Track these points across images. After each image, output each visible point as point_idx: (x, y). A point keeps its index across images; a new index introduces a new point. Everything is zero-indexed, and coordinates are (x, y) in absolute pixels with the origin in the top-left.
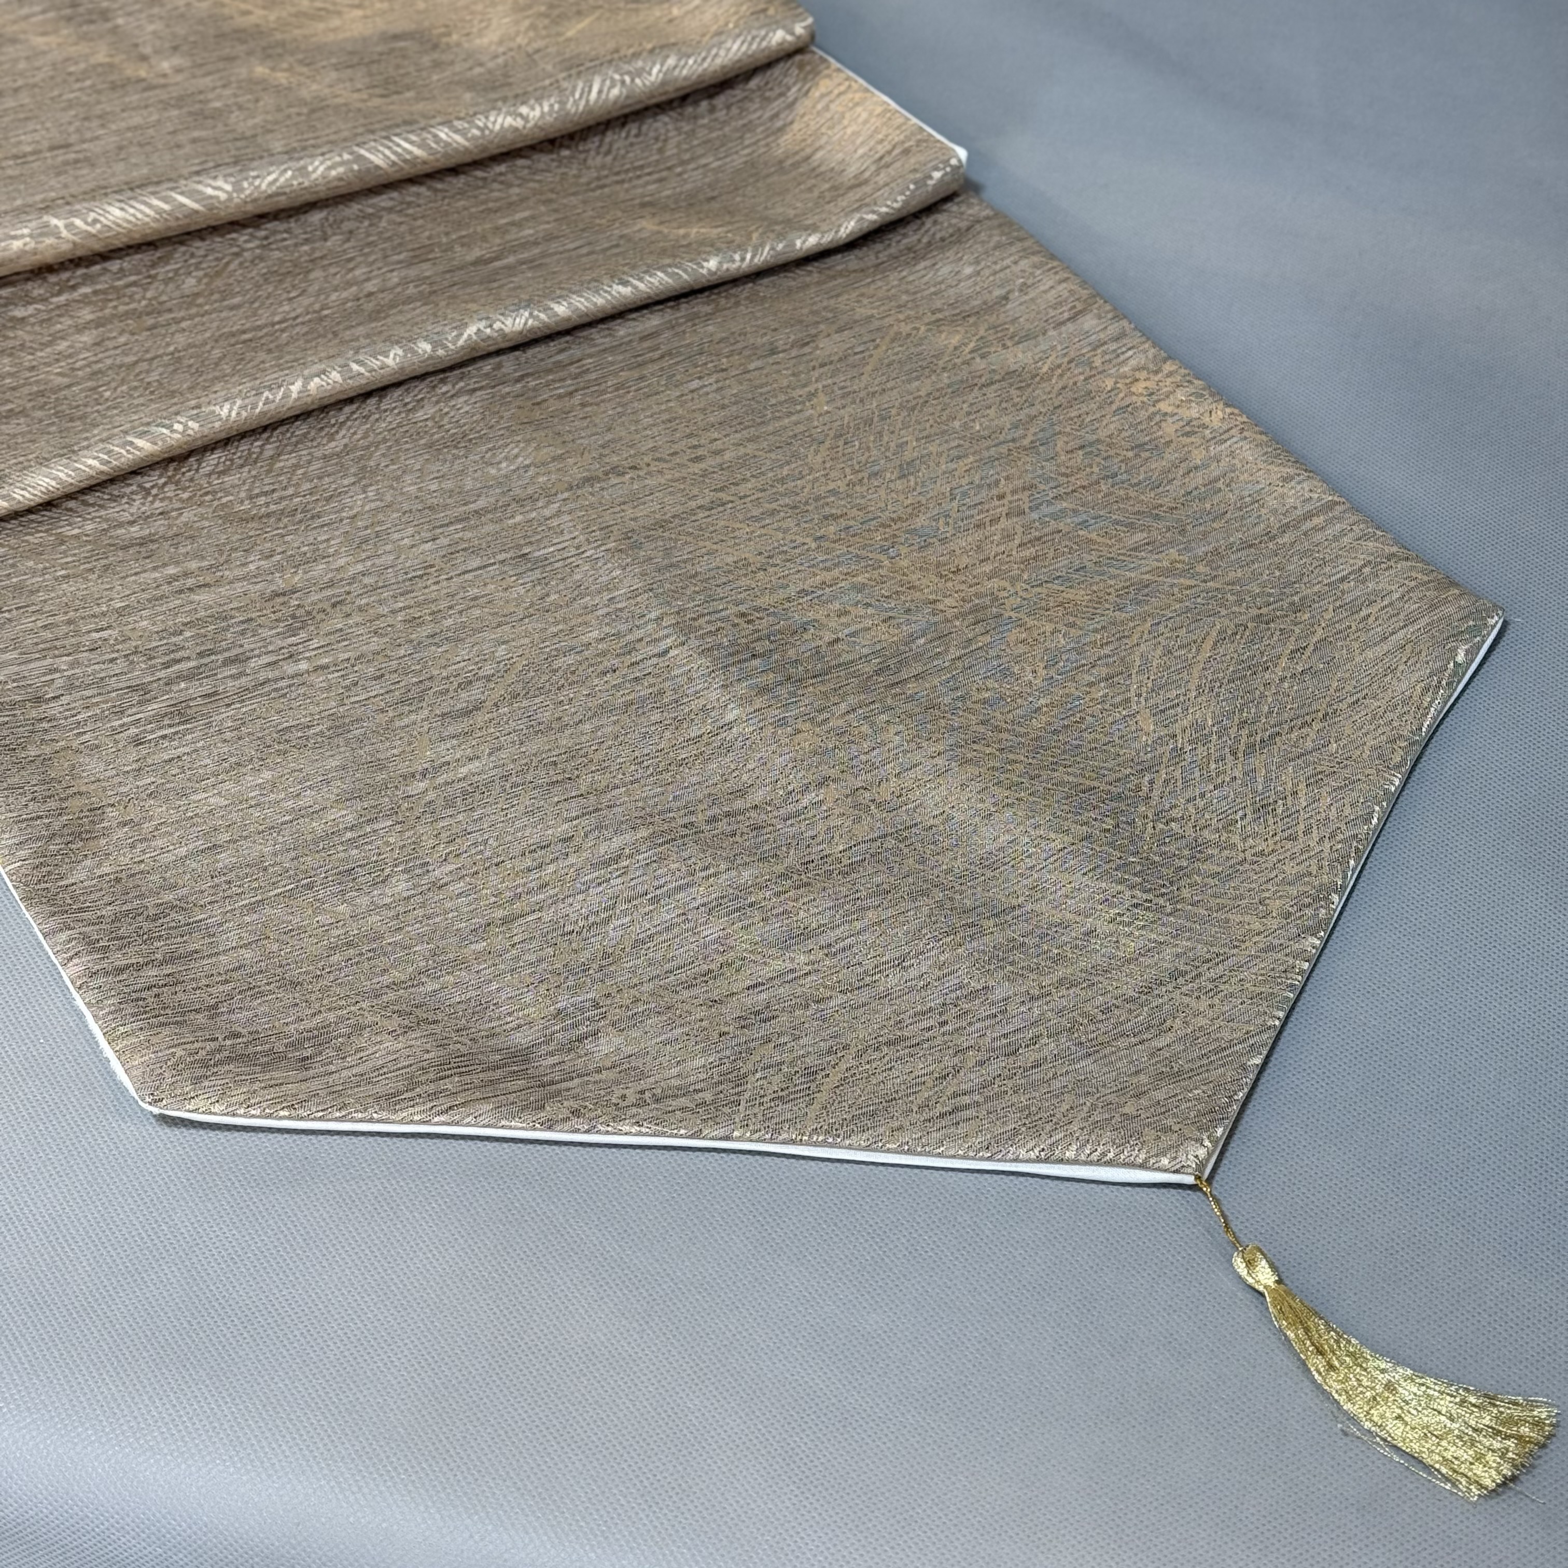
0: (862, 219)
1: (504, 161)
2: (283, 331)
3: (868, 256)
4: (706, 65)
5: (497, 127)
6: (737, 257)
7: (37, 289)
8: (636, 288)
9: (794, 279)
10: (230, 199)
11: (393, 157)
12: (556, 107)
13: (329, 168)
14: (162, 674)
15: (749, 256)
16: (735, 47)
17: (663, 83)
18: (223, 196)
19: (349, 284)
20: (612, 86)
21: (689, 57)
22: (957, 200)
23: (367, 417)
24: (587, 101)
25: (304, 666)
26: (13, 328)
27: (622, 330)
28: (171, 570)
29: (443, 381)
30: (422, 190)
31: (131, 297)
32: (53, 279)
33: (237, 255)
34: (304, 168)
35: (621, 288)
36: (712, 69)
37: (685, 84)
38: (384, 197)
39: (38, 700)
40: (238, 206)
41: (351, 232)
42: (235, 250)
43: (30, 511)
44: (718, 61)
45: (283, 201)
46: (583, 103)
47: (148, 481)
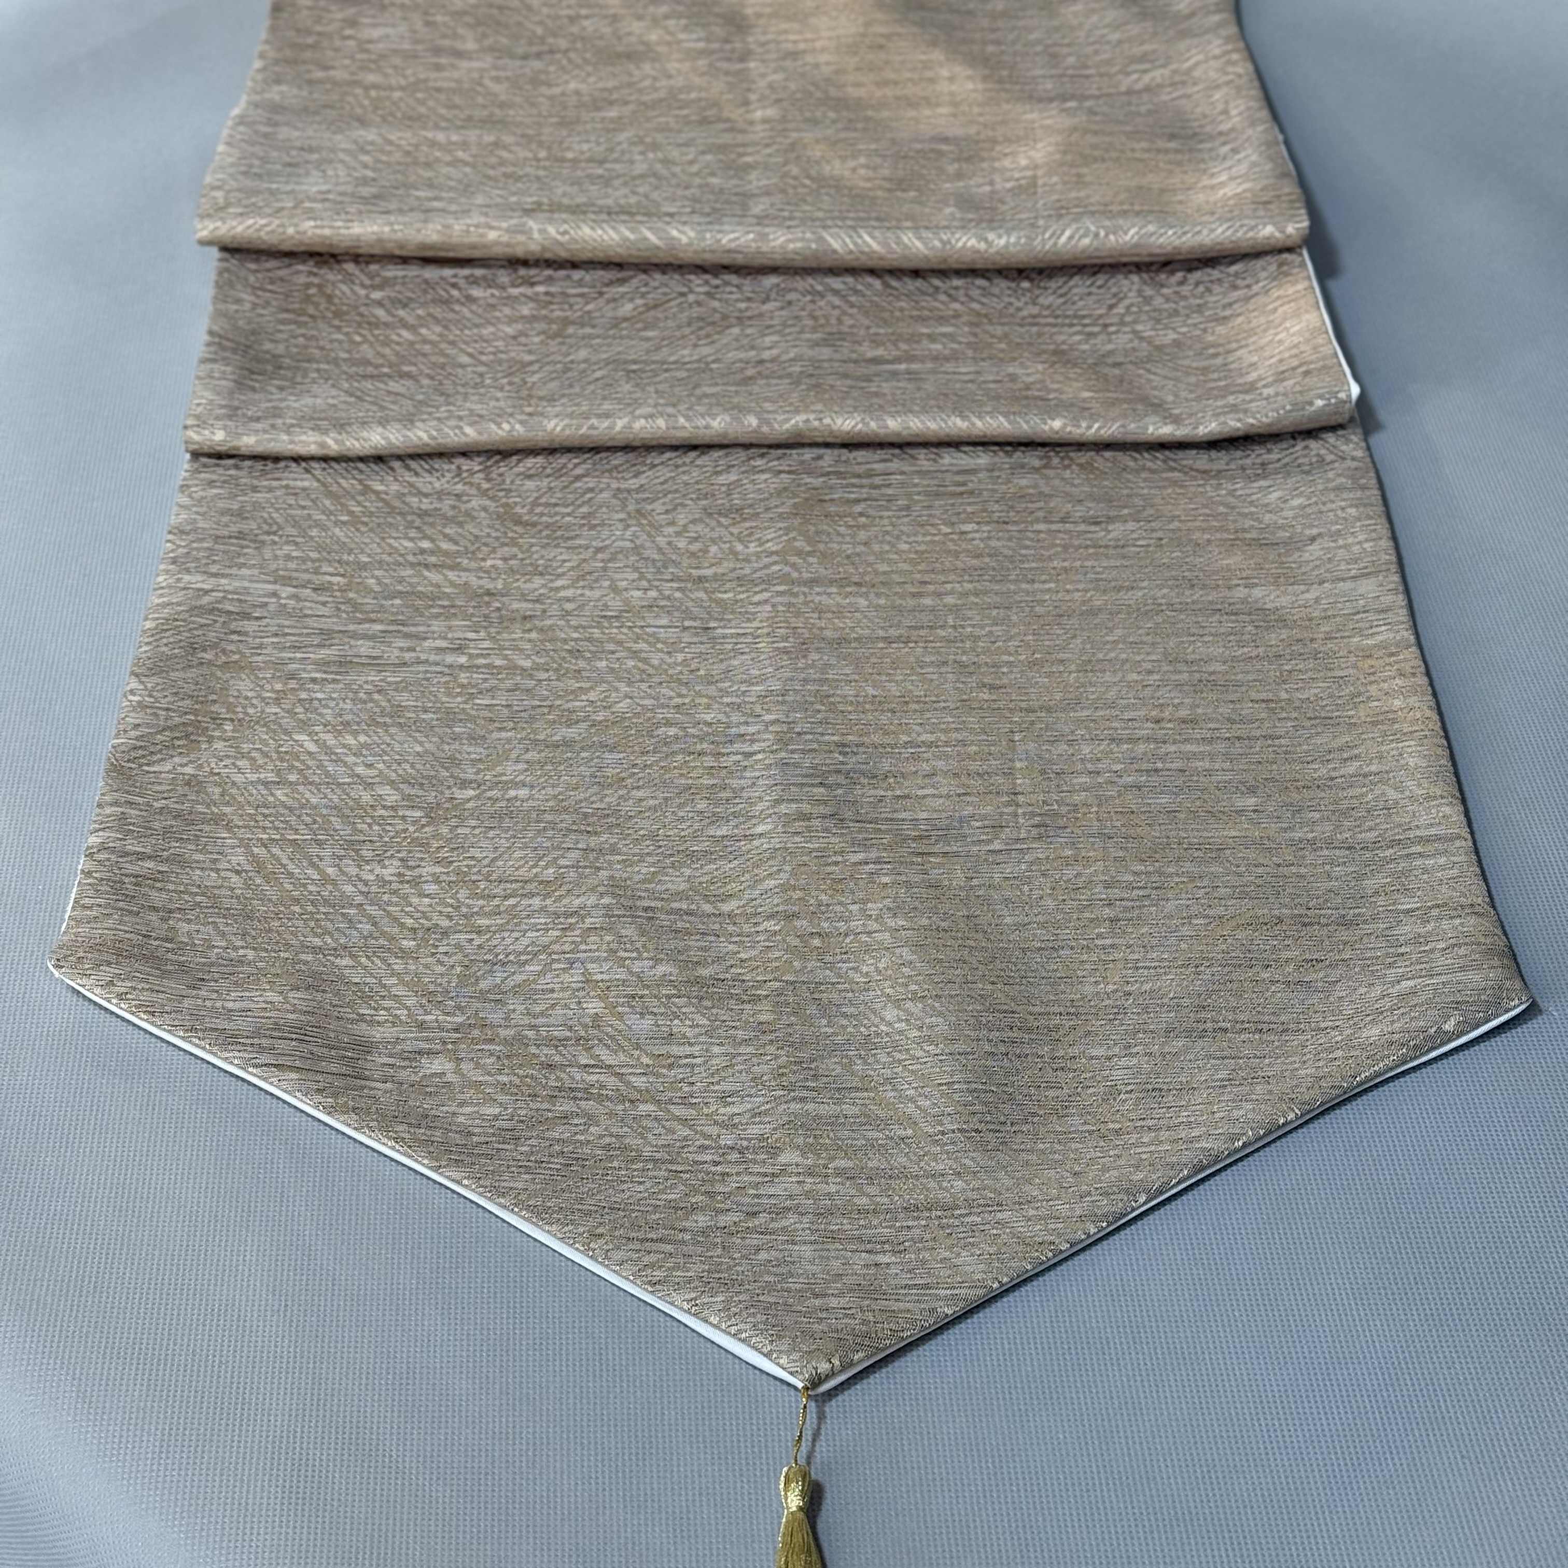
0: (1225, 423)
1: (965, 276)
2: (667, 370)
3: (1221, 460)
4: (1184, 239)
5: (960, 244)
6: (1084, 424)
7: (504, 277)
8: (973, 424)
9: (1135, 459)
10: (690, 245)
11: (851, 246)
12: (1023, 241)
13: (789, 241)
14: (352, 627)
15: (1096, 426)
16: (1220, 230)
17: (1136, 245)
18: (684, 240)
19: (753, 348)
20: (1085, 236)
21: (1171, 227)
22: (1340, 432)
23: (677, 467)
24: (1055, 244)
25: (463, 660)
26: (463, 304)
27: (949, 459)
28: (426, 544)
29: (762, 456)
30: (877, 283)
31: (571, 306)
32: (522, 272)
33: (683, 295)
34: (767, 235)
35: (959, 422)
36: (1190, 244)
37: (1158, 251)
38: (840, 279)
39: (246, 616)
40: (696, 252)
41: (790, 303)
42: (685, 290)
43: (361, 459)
44: (1198, 239)
45: (740, 259)
46: (1051, 242)
47: (465, 464)
